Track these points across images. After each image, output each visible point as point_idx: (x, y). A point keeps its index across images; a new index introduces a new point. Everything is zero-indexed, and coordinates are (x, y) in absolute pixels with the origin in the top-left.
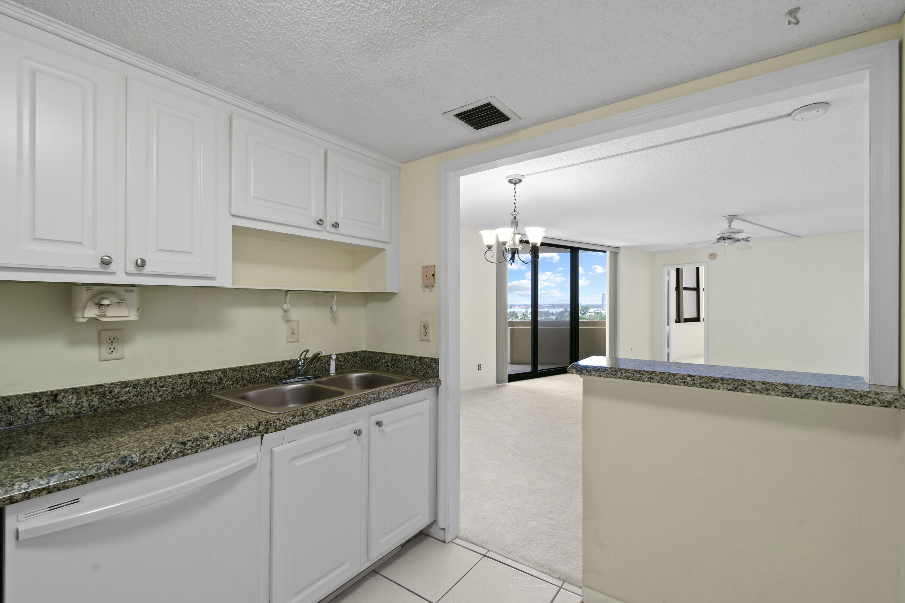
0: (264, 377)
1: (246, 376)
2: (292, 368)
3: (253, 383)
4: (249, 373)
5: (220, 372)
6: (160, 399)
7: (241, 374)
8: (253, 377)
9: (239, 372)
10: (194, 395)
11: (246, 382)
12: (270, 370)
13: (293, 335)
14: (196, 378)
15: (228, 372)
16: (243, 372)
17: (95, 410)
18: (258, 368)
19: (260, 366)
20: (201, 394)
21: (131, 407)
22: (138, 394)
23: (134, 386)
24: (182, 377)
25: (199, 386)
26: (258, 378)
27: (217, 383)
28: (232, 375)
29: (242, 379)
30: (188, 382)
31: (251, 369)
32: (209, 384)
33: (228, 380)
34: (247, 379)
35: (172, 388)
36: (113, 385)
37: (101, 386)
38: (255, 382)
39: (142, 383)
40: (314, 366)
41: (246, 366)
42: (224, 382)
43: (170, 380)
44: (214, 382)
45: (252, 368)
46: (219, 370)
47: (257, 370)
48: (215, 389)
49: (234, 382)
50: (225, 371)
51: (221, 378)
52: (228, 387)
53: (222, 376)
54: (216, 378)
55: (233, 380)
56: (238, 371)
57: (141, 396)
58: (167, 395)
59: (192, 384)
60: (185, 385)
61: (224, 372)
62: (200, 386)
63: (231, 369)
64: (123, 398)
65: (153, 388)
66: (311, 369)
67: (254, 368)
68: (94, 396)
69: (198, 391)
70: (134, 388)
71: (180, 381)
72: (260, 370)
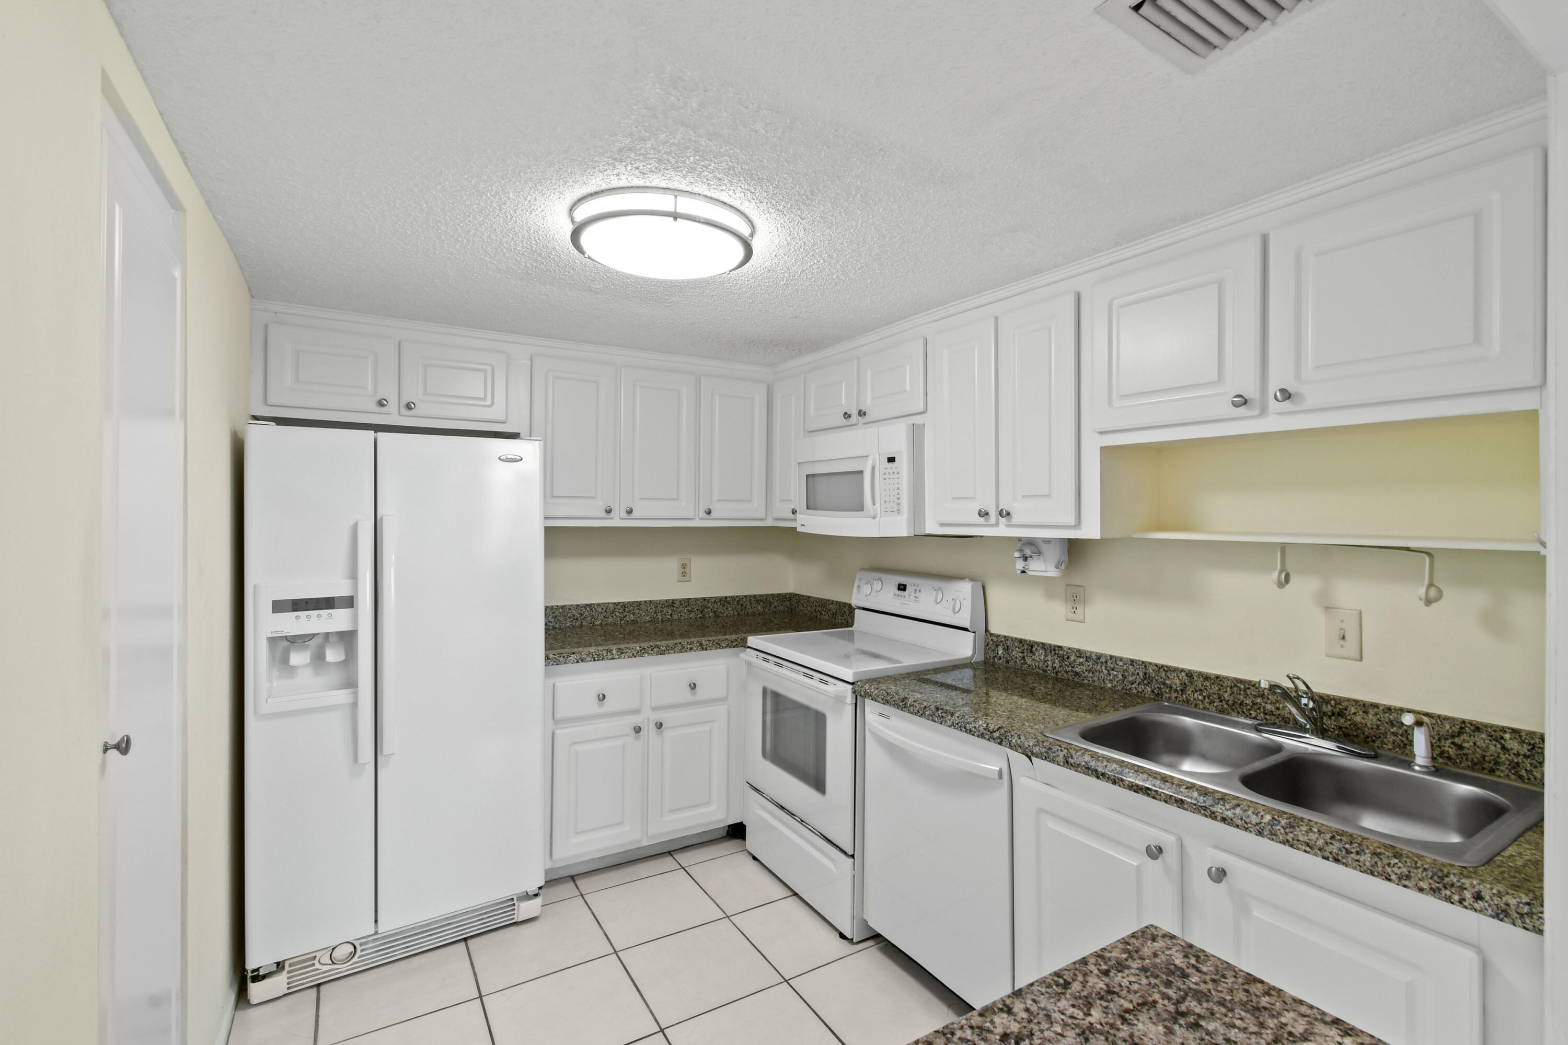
0: (1262, 710)
1: (1226, 695)
2: (1330, 714)
3: (1239, 713)
4: (1233, 693)
5: (1183, 674)
6: (1110, 685)
7: (1217, 688)
8: (1239, 702)
9: (1213, 684)
10: (1147, 696)
11: (1225, 706)
12: (1274, 701)
13: (1342, 642)
14: (1151, 671)
15: (1195, 678)
16: (1222, 686)
17: (1057, 673)
18: (1249, 688)
19: (1253, 686)
20: (1156, 698)
21: (1083, 682)
22: (1091, 670)
23: (1088, 658)
24: (1134, 664)
25: (1155, 685)
26: (1249, 707)
27: (1178, 689)
28: (1202, 685)
29: (1219, 698)
30: (1141, 674)
31: (1235, 686)
32: (1167, 687)
33: (1196, 691)
34: (1228, 701)
35: (1122, 675)
36: (1069, 651)
37: (1061, 648)
38: (1244, 713)
39: (1094, 657)
40: (1400, 732)
41: (1227, 678)
42: (1190, 692)
43: (1121, 663)
44: (1174, 687)
45: (1239, 685)
46: (1182, 670)
47: (1249, 691)
48: (1176, 698)
49: (1204, 697)
50: (1192, 675)
51: (1185, 684)
52: (1195, 702)
53: (1186, 682)
54: (1178, 682)
55: (1204, 694)
56: (1212, 681)
57: (1093, 673)
58: (1117, 682)
59: (1145, 679)
60: (1138, 677)
61: (1190, 677)
62: (1156, 686)
63: (1200, 674)
64: (1077, 669)
65: (1103, 667)
66: (1391, 738)
67: (1242, 687)
68: (1056, 657)
69: (1153, 691)
70: (1086, 661)
71: (1131, 669)
72: (1254, 693)
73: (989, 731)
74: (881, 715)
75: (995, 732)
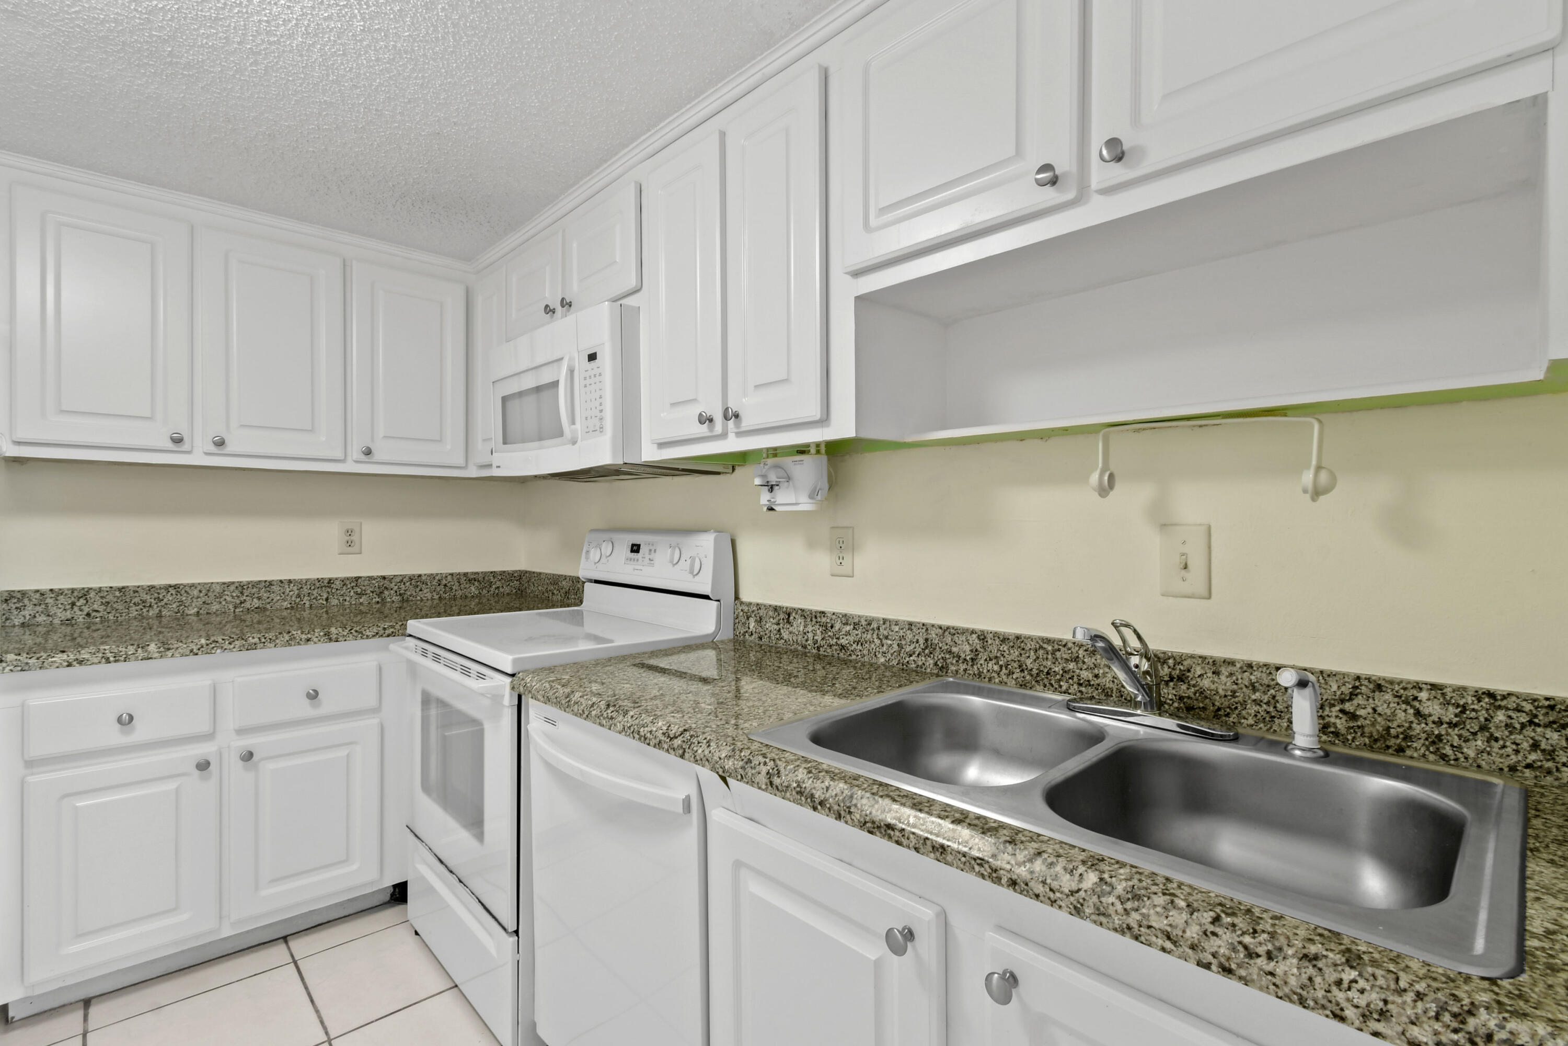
0: (1075, 679)
1: (1029, 662)
2: (1167, 678)
3: (1045, 686)
4: (1038, 658)
5: (974, 636)
6: (882, 660)
7: (1017, 653)
8: (1046, 670)
9: (1013, 647)
10: (928, 670)
11: (1028, 677)
12: (1093, 666)
13: (1183, 572)
14: (934, 636)
15: (990, 642)
16: (1023, 649)
17: (818, 648)
18: (1059, 650)
19: (1065, 646)
20: (940, 673)
21: (850, 658)
22: (859, 641)
23: (856, 625)
24: (913, 627)
25: (938, 655)
26: (1058, 677)
27: (968, 658)
28: (999, 650)
29: (1020, 666)
30: (922, 641)
31: (1041, 647)
32: (954, 657)
33: (991, 660)
34: (1031, 670)
35: (898, 645)
36: (834, 617)
37: (823, 613)
38: (1052, 686)
39: (864, 623)
40: (1266, 698)
41: (1031, 638)
42: (982, 662)
43: (897, 628)
44: (963, 656)
45: (1045, 646)
46: (973, 632)
47: (1058, 654)
48: (965, 670)
49: (1001, 667)
50: (985, 637)
51: (976, 650)
52: (988, 675)
53: (978, 647)
54: (967, 648)
55: (1001, 663)
56: (1011, 644)
57: (862, 645)
58: (892, 655)
59: (926, 648)
60: (917, 645)
61: (983, 639)
62: (940, 657)
63: (996, 635)
64: (843, 640)
65: (875, 636)
66: (1252, 709)
67: (1050, 648)
68: (818, 627)
69: (936, 664)
70: (854, 628)
71: (909, 636)
72: (1065, 656)
73: (669, 736)
74: (548, 720)
75: (676, 738)
